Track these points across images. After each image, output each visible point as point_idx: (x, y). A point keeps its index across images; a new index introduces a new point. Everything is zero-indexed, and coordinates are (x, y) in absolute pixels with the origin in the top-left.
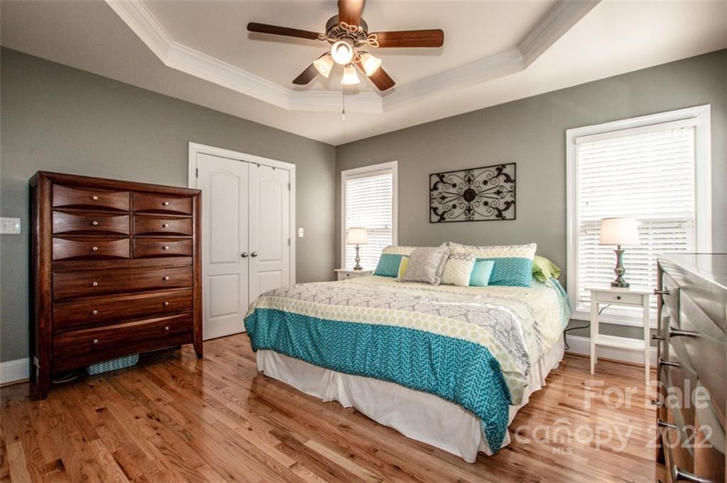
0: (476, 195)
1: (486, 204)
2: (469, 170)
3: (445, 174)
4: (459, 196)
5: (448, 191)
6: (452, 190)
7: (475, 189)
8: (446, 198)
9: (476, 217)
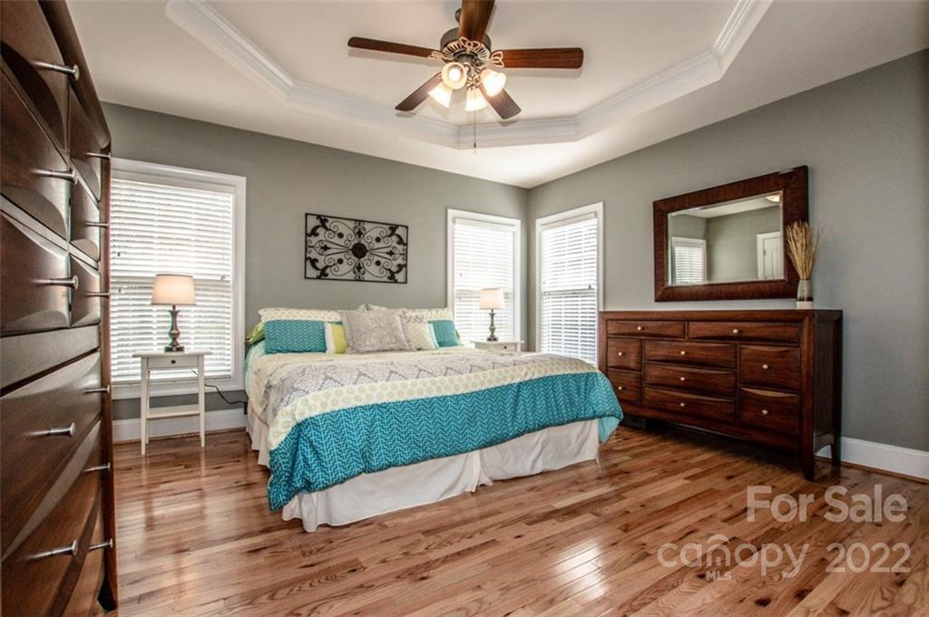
0: (367, 251)
1: (378, 263)
2: (360, 221)
3: (329, 219)
4: (345, 249)
5: (331, 240)
6: (336, 240)
7: (366, 245)
8: (329, 248)
9: (367, 277)
